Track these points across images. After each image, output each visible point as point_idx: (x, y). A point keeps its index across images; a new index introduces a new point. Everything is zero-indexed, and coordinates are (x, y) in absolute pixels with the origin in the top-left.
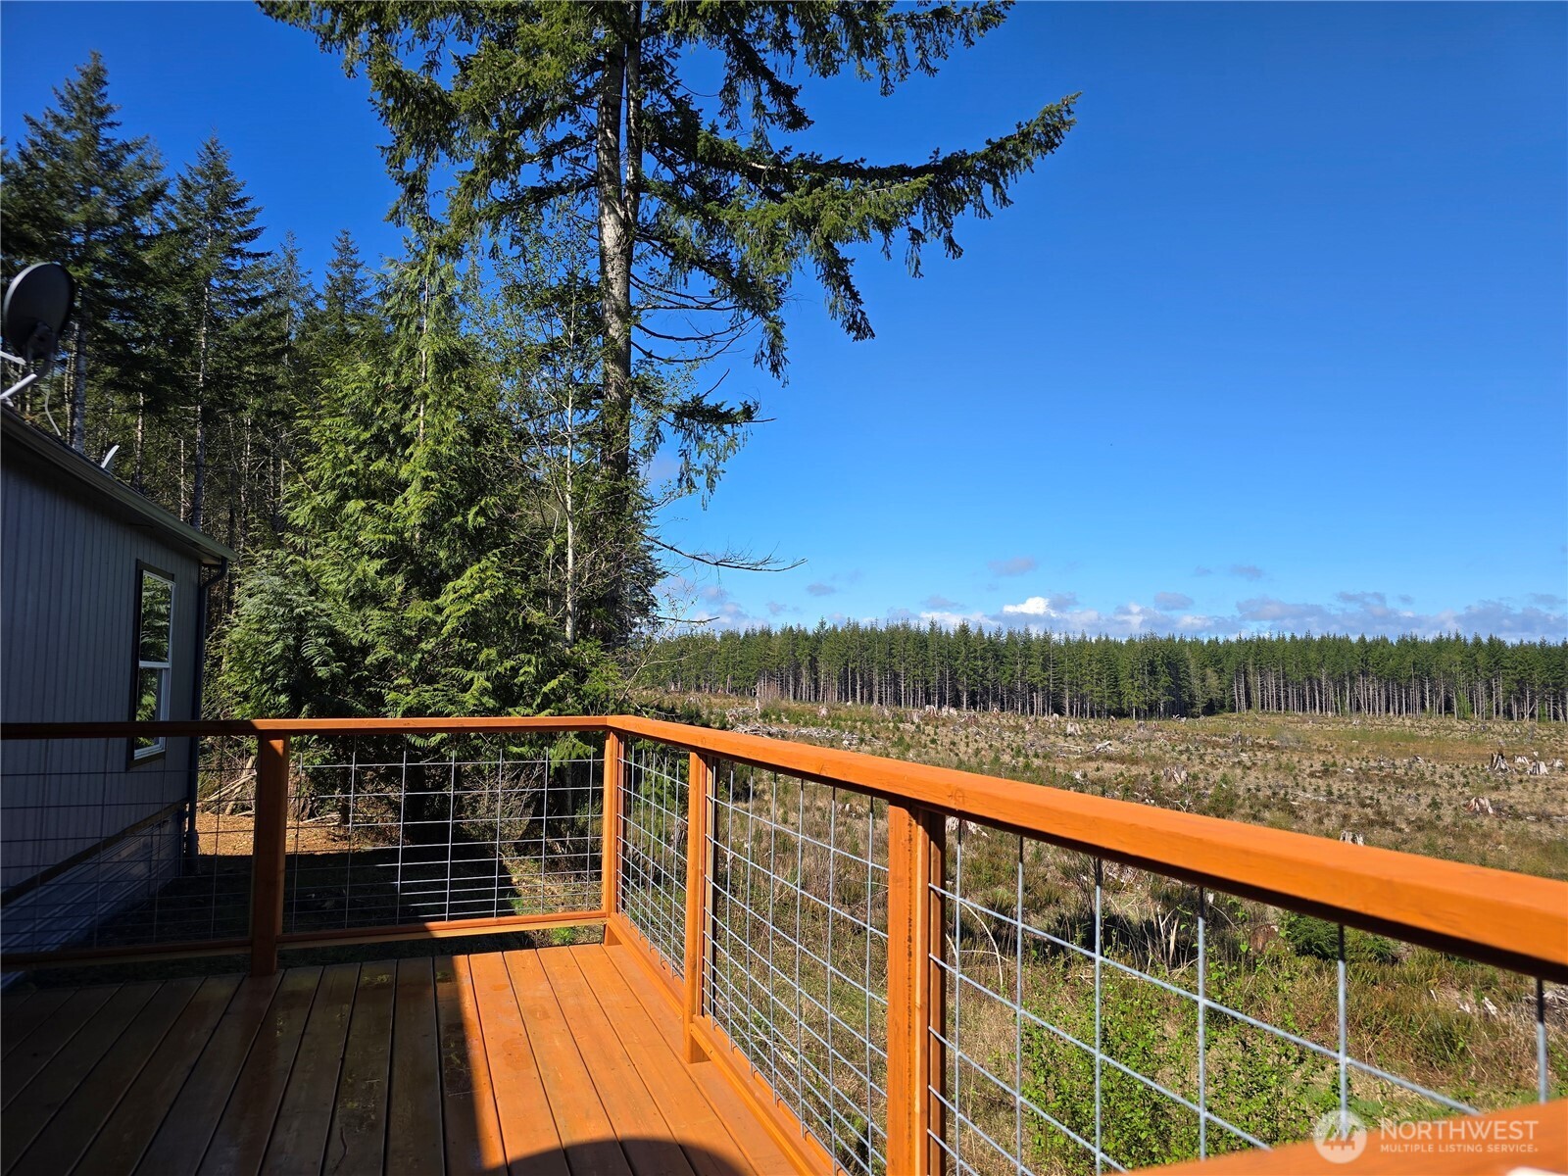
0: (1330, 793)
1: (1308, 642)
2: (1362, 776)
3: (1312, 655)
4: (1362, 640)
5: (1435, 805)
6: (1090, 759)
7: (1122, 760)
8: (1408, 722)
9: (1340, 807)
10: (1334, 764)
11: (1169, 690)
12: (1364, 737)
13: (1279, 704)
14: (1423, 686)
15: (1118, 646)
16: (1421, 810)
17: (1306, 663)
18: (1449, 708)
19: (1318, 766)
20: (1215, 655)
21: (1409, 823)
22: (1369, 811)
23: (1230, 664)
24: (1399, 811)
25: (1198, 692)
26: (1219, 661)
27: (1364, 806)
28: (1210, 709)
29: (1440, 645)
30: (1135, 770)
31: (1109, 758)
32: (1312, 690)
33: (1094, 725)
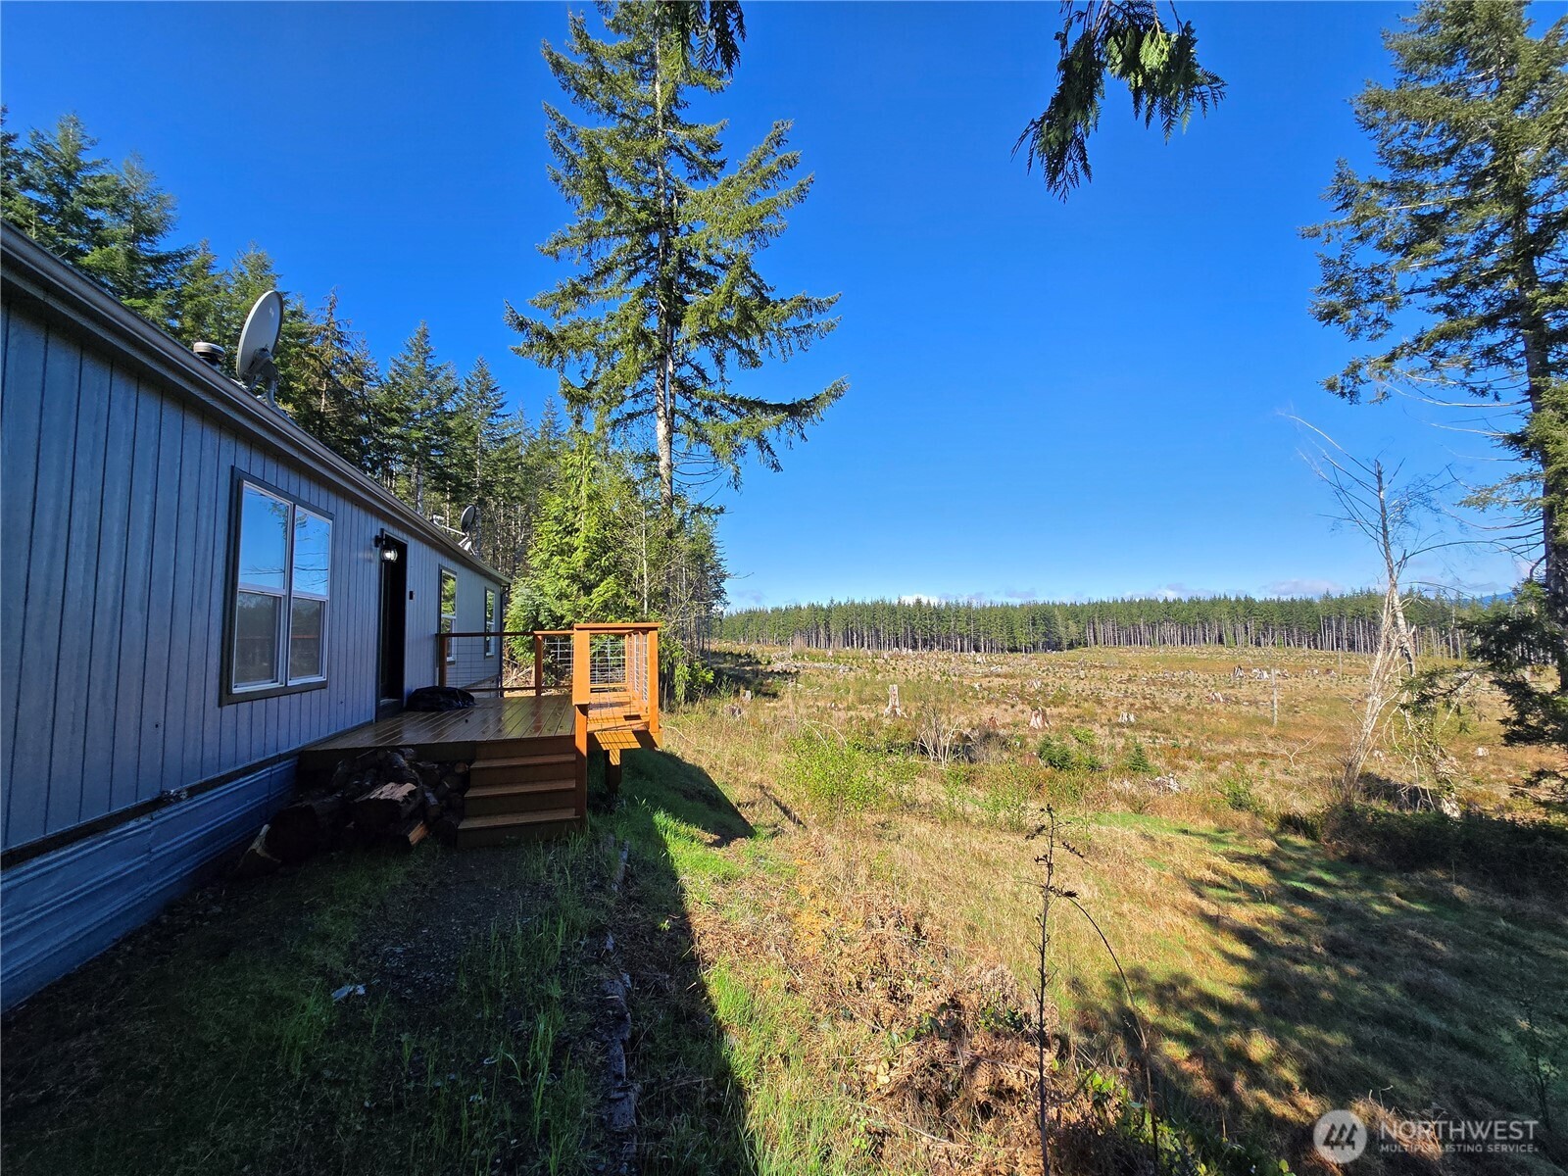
0: (1126, 692)
1: (1131, 603)
2: (1151, 682)
3: (1134, 611)
4: (1166, 600)
5: (1189, 696)
6: (986, 676)
7: (1006, 676)
8: (1195, 650)
9: (1130, 700)
10: (1135, 676)
11: (1045, 635)
12: (1164, 659)
13: (1114, 640)
14: (1204, 628)
15: (1014, 608)
16: (1181, 701)
17: (1131, 615)
19: (1125, 677)
20: (1074, 612)
21: (1170, 707)
22: (1147, 701)
23: (1083, 617)
24: (1166, 701)
25: (1063, 636)
26: (1077, 616)
27: (1145, 698)
28: (1071, 646)
29: (1214, 602)
30: (1011, 682)
31: (999, 676)
32: (1135, 632)
33: (996, 657)
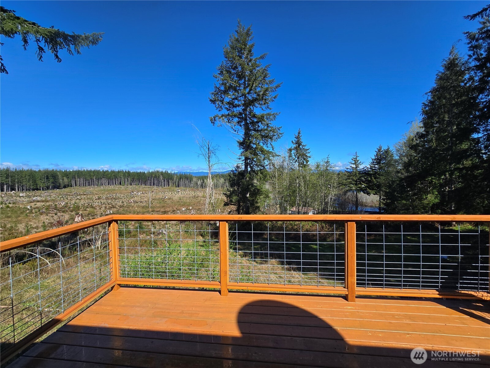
0: (101, 203)
1: (91, 171)
2: (107, 198)
3: (92, 174)
4: (103, 171)
5: (123, 202)
6: (31, 202)
7: (43, 201)
9: (104, 205)
10: (101, 197)
11: (53, 183)
12: (104, 190)
13: (84, 184)
14: (116, 180)
15: (35, 172)
16: (120, 204)
17: (90, 175)
18: (120, 184)
19: (97, 198)
20: (67, 174)
21: (119, 206)
22: (110, 205)
23: (70, 176)
24: (116, 204)
25: (61, 183)
27: (109, 204)
28: (65, 187)
29: (119, 172)
30: (48, 204)
31: (38, 201)
32: (92, 181)
33: (31, 193)
